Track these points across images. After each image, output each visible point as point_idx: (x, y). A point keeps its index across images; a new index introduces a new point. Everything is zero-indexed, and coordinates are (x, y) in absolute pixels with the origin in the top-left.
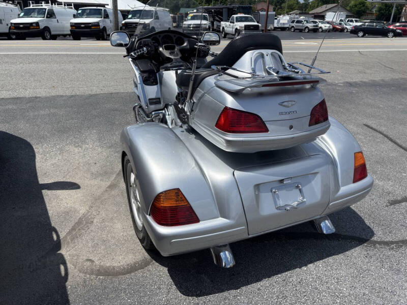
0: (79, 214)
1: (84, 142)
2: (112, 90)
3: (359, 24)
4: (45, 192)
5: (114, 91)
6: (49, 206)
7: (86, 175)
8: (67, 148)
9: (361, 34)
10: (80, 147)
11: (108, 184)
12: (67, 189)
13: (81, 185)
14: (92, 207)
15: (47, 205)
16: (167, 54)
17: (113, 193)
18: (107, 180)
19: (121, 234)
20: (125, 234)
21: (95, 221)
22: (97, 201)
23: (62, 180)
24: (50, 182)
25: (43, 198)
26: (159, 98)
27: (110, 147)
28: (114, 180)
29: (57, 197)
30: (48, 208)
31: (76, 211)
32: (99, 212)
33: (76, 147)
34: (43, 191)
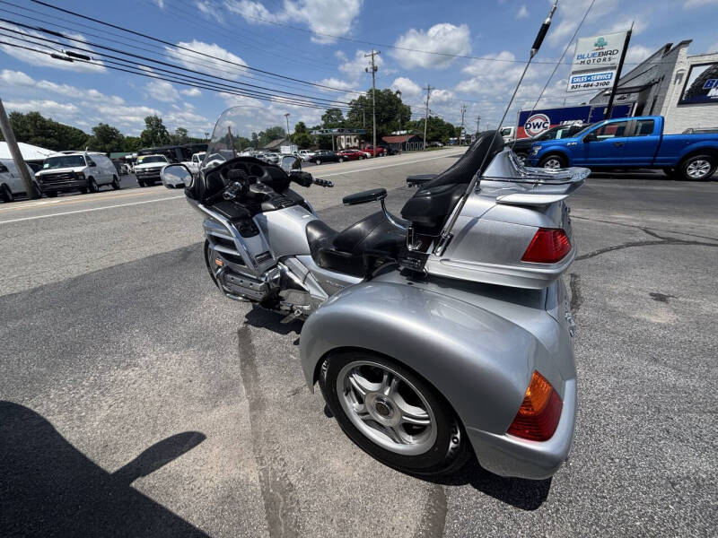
0: (253, 485)
1: (132, 354)
2: (106, 263)
3: (313, 154)
4: (140, 484)
5: (113, 264)
6: (179, 508)
7: (193, 408)
8: (107, 378)
9: (318, 162)
10: (135, 366)
11: (246, 403)
12: (183, 453)
13: (201, 431)
14: (262, 458)
15: (173, 509)
16: (253, 190)
17: (268, 414)
18: (237, 398)
19: (355, 473)
20: (361, 471)
21: (293, 479)
22: (259, 442)
23: (155, 441)
24: (134, 457)
25: (147, 499)
26: (268, 252)
27: (188, 346)
28: (248, 393)
29: (178, 478)
30: (181, 513)
31: (241, 484)
32: (282, 459)
33: (125, 368)
34: (133, 484)
